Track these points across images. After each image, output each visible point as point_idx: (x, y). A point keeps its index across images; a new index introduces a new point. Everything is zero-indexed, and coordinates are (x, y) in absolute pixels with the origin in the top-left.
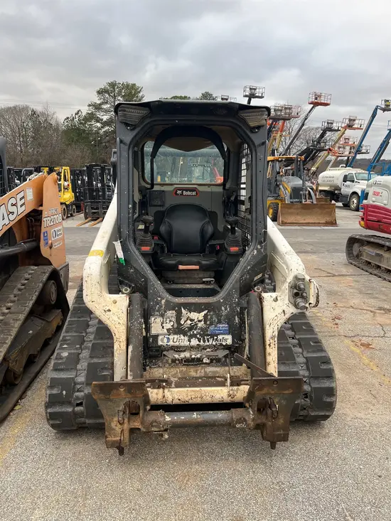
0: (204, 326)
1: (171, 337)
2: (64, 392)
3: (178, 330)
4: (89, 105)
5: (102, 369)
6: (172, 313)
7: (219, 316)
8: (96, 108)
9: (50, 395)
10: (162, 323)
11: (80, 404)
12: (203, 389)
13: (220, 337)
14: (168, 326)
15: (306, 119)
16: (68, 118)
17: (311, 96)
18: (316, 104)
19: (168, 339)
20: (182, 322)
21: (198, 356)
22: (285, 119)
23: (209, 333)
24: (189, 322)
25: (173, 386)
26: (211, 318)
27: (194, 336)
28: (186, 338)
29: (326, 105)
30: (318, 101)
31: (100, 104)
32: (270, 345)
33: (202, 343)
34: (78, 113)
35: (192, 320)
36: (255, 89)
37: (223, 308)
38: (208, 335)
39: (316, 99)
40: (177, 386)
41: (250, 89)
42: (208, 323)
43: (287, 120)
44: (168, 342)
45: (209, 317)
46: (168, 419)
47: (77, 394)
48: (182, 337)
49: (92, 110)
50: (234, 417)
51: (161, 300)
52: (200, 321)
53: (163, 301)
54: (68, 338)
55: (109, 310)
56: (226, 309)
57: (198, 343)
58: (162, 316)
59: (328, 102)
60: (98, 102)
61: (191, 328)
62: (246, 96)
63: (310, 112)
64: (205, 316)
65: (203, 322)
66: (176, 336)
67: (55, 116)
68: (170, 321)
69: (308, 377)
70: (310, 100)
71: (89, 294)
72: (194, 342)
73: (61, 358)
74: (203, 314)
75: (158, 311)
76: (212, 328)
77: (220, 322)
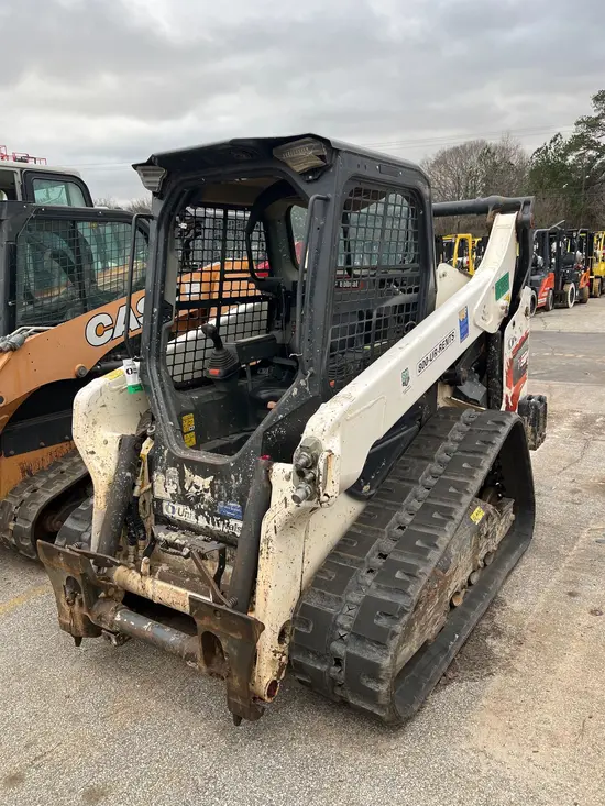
0: (212, 500)
1: (176, 506)
3: (182, 498)
4: (578, 123)
6: (173, 471)
7: (228, 488)
8: (589, 126)
10: (165, 484)
14: (171, 489)
16: (538, 150)
19: (173, 508)
20: (186, 487)
23: (218, 511)
24: (194, 489)
25: (157, 576)
26: (220, 490)
27: (201, 512)
28: (193, 513)
31: (597, 118)
33: (211, 525)
34: (555, 139)
35: (197, 487)
37: (233, 477)
38: (217, 515)
40: (161, 578)
42: (216, 496)
44: (173, 513)
45: (216, 487)
46: (119, 618)
48: (188, 510)
49: (583, 129)
50: (186, 645)
51: (164, 450)
53: (166, 452)
55: (93, 453)
56: (237, 479)
57: (206, 523)
58: (164, 472)
60: (595, 115)
61: (197, 499)
64: (212, 484)
65: (209, 494)
66: (182, 507)
67: (519, 149)
68: (173, 483)
69: (347, 630)
72: (202, 522)
75: (161, 465)
76: (221, 505)
77: (229, 498)
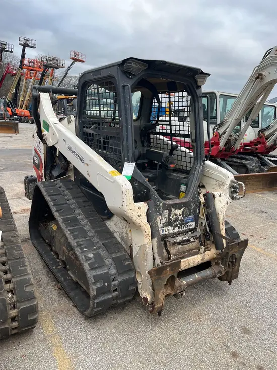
0: (182, 218)
1: (164, 229)
2: (106, 284)
3: (169, 223)
5: (124, 260)
6: (166, 212)
7: (189, 210)
9: (96, 289)
10: (161, 220)
11: (116, 290)
12: (189, 259)
13: (189, 224)
14: (163, 221)
15: (69, 70)
17: (72, 53)
18: (75, 60)
19: (163, 230)
20: (171, 217)
21: (187, 238)
22: (54, 67)
23: (184, 222)
24: (175, 217)
27: (176, 226)
28: (172, 228)
29: (83, 61)
30: (77, 57)
32: (222, 224)
33: (180, 230)
35: (176, 215)
36: (28, 41)
39: (75, 56)
41: (24, 40)
42: (184, 215)
43: (56, 68)
44: (163, 232)
45: (185, 212)
46: (185, 282)
47: (113, 283)
48: (170, 228)
50: (215, 271)
51: (159, 204)
52: (180, 215)
53: (161, 204)
54: (81, 243)
56: (193, 205)
57: (178, 230)
58: (161, 215)
59: (84, 60)
61: (175, 221)
62: (21, 45)
63: (71, 65)
64: (183, 211)
65: (182, 216)
66: (167, 228)
68: (165, 217)
70: (71, 57)
71: (128, 204)
72: (176, 230)
73: (90, 259)
74: (182, 210)
75: (159, 211)
76: (186, 218)
77: (190, 214)
